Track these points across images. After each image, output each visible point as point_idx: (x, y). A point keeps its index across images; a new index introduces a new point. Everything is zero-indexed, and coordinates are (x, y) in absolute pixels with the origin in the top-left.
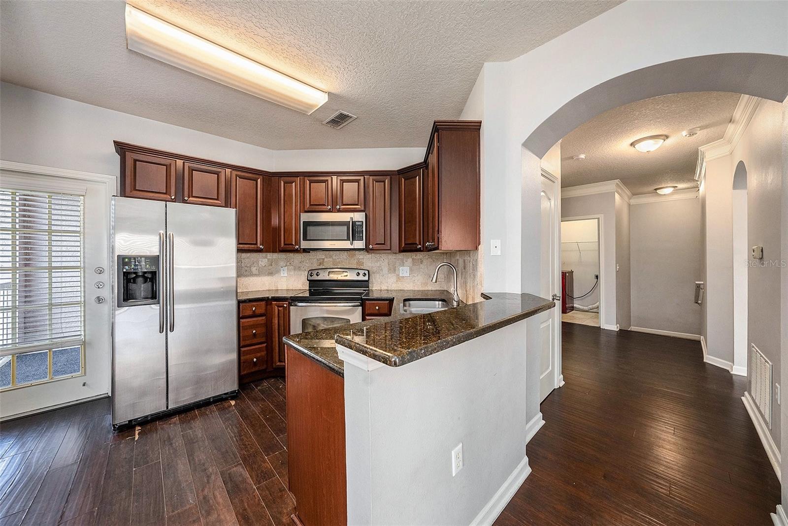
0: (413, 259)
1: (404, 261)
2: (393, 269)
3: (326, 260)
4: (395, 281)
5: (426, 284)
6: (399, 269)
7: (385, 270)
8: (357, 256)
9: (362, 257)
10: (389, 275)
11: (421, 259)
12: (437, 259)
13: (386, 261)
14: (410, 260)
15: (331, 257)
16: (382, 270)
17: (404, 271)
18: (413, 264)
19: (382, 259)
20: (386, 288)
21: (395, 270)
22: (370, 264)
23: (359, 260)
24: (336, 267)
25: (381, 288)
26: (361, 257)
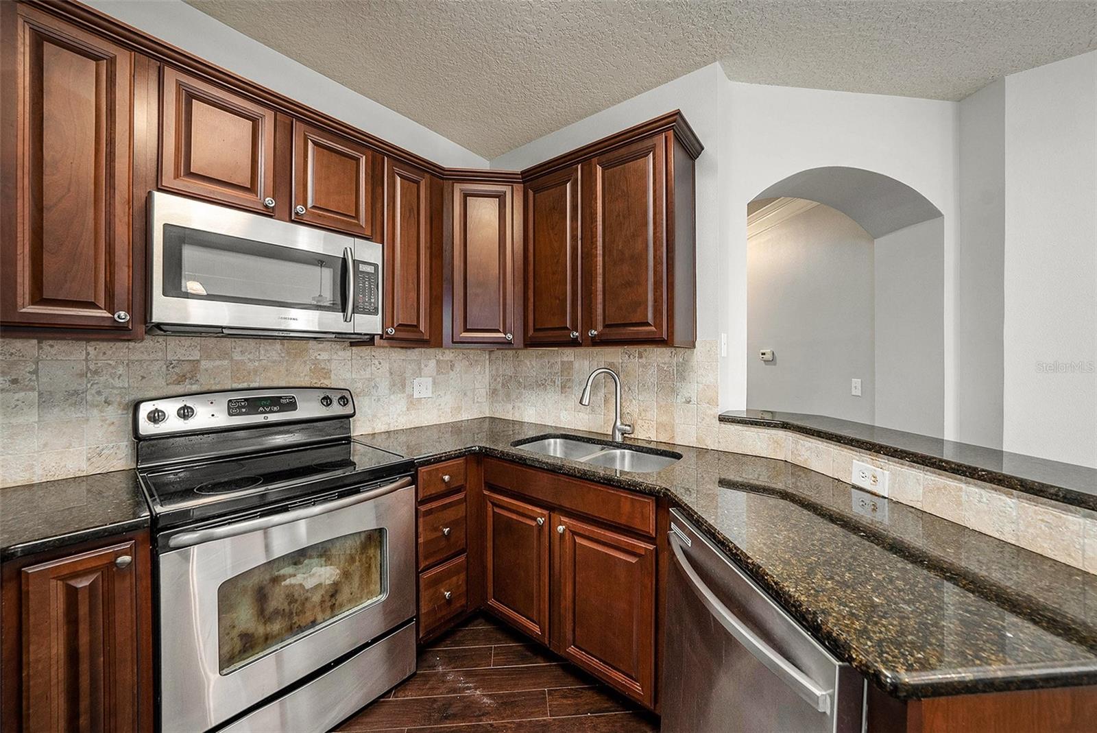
0: (438, 361)
1: (423, 366)
2: (400, 383)
3: (204, 364)
4: (405, 409)
5: (458, 409)
6: (412, 383)
7: (384, 385)
8: (313, 354)
9: (326, 358)
10: (392, 397)
11: (451, 362)
12: (476, 361)
13: (386, 366)
14: (432, 363)
15: (225, 355)
16: (376, 387)
17: (422, 387)
18: (439, 372)
19: (377, 363)
20: (383, 428)
21: (404, 386)
22: (348, 375)
23: (316, 362)
24: (245, 385)
25: (374, 429)
26: (324, 356)
